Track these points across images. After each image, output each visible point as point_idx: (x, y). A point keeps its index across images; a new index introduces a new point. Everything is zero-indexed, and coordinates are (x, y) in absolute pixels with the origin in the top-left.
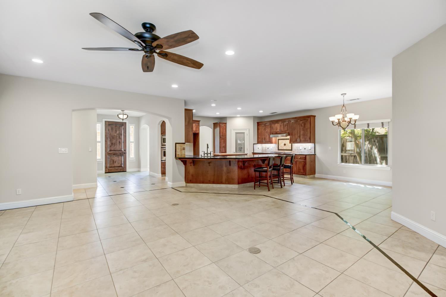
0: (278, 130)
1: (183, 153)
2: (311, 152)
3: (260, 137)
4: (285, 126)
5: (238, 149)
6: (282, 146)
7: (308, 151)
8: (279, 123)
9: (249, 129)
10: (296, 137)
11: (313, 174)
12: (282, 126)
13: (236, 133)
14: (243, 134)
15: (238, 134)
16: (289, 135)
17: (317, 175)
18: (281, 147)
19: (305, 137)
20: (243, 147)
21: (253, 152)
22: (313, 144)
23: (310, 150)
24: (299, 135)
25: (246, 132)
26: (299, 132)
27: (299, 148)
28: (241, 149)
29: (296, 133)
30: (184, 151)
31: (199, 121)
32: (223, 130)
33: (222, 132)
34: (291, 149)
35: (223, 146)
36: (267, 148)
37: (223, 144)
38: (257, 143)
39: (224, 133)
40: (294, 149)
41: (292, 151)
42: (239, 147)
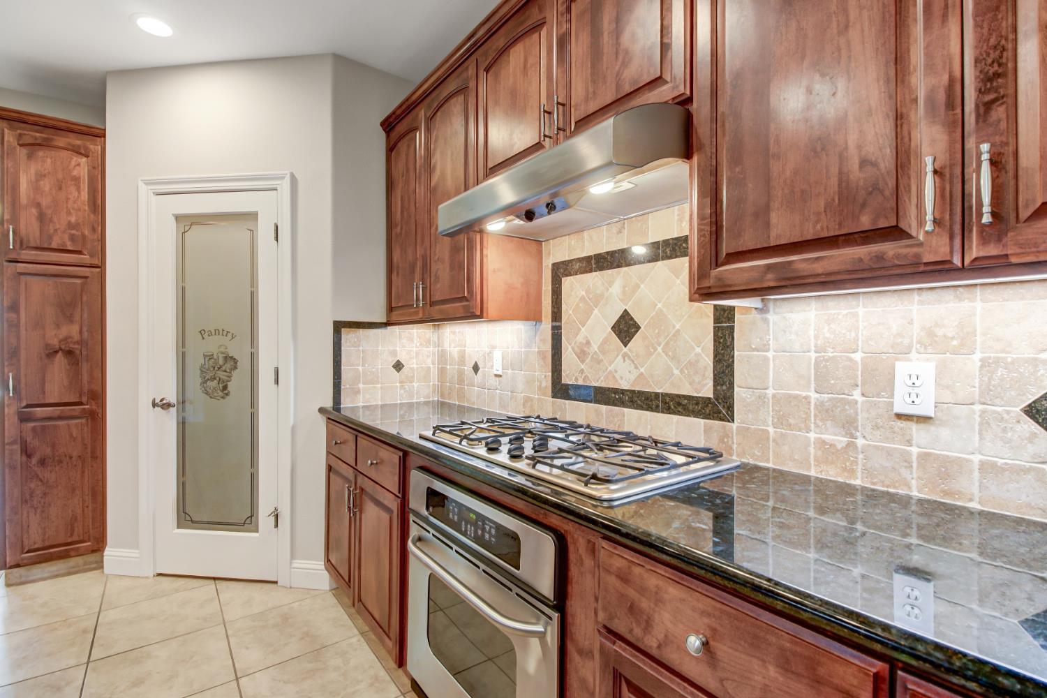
5: (194, 380)
9: (293, 180)
13: (178, 218)
14: (238, 234)
15: (195, 234)
16: (687, 155)
18: (582, 354)
20: (238, 350)
21: (330, 408)
27: (881, 380)
32: (46, 185)
33: (34, 211)
34: (707, 391)
35: (47, 345)
36: (468, 369)
37: (58, 326)
38: (381, 318)
39: (61, 221)
40: (770, 392)
41: (732, 419)
42: (211, 357)
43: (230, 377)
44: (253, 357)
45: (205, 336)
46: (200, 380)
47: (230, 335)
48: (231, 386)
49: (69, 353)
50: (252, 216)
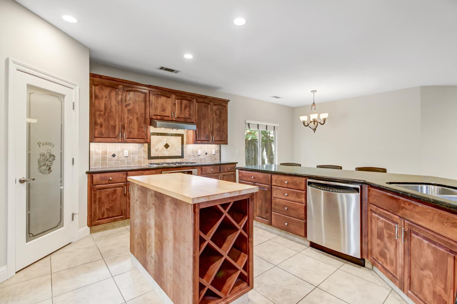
4: (185, 108)
6: (160, 149)
7: (211, 157)
8: (169, 97)
12: (178, 106)
13: (28, 86)
14: (55, 101)
18: (157, 151)
19: (221, 133)
20: (56, 152)
22: (219, 146)
23: (214, 156)
24: (211, 129)
25: (72, 97)
34: (180, 155)
40: (187, 154)
41: (184, 158)
42: (43, 155)
43: (52, 164)
44: (62, 155)
45: (41, 145)
46: (38, 167)
47: (52, 145)
48: (53, 168)
50: (63, 96)
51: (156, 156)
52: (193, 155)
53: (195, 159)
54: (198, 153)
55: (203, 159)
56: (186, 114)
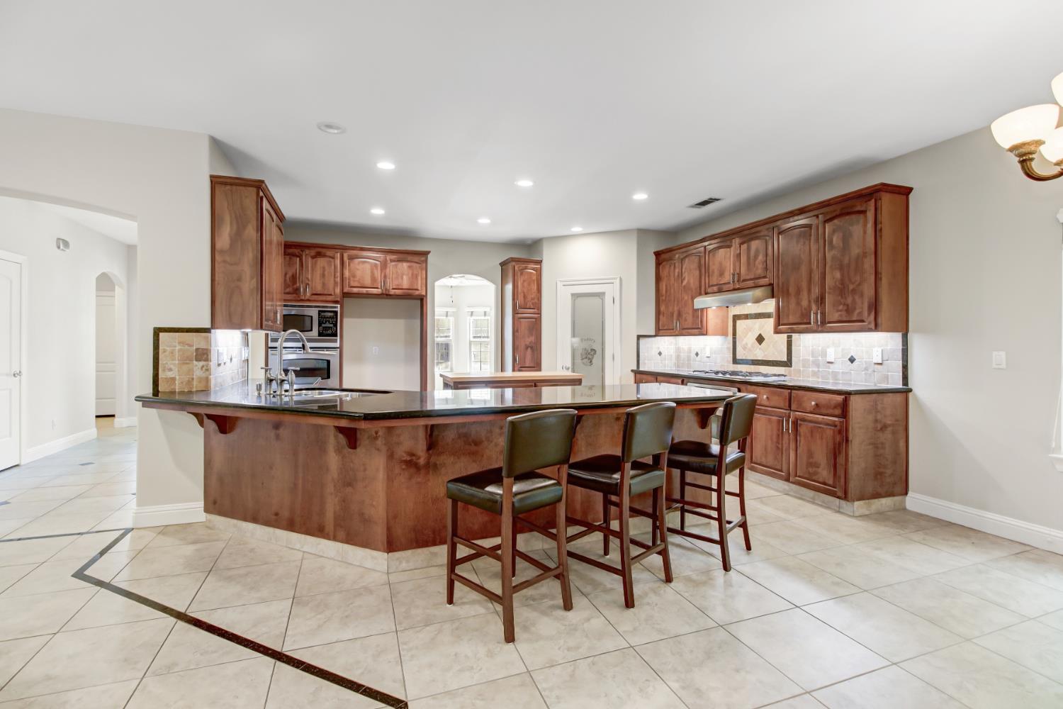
0: (727, 277)
1: (198, 373)
2: (886, 378)
3: (663, 308)
4: (757, 256)
6: (749, 346)
7: (866, 369)
8: (732, 245)
9: (621, 279)
10: (805, 303)
11: (890, 494)
12: (744, 259)
13: (573, 295)
14: (597, 300)
15: (579, 300)
16: (773, 297)
17: (914, 501)
18: (744, 348)
19: (849, 300)
20: (597, 347)
21: (635, 368)
22: (897, 337)
23: (879, 367)
24: (816, 291)
25: (611, 291)
26: (816, 277)
27: (824, 354)
28: (593, 356)
29: (804, 285)
30: (202, 363)
31: (426, 254)
32: (526, 284)
33: (522, 294)
34: (785, 359)
35: (526, 345)
36: (693, 355)
37: (529, 337)
38: (653, 333)
39: (529, 297)
40: (801, 358)
41: (791, 367)
42: (585, 349)
44: (603, 350)
45: (583, 341)
46: (580, 359)
47: (593, 341)
48: (594, 361)
49: (532, 348)
50: (603, 294)
51: (744, 358)
52: (813, 362)
53: (819, 371)
54: (826, 357)
55: (843, 372)
56: (757, 269)
